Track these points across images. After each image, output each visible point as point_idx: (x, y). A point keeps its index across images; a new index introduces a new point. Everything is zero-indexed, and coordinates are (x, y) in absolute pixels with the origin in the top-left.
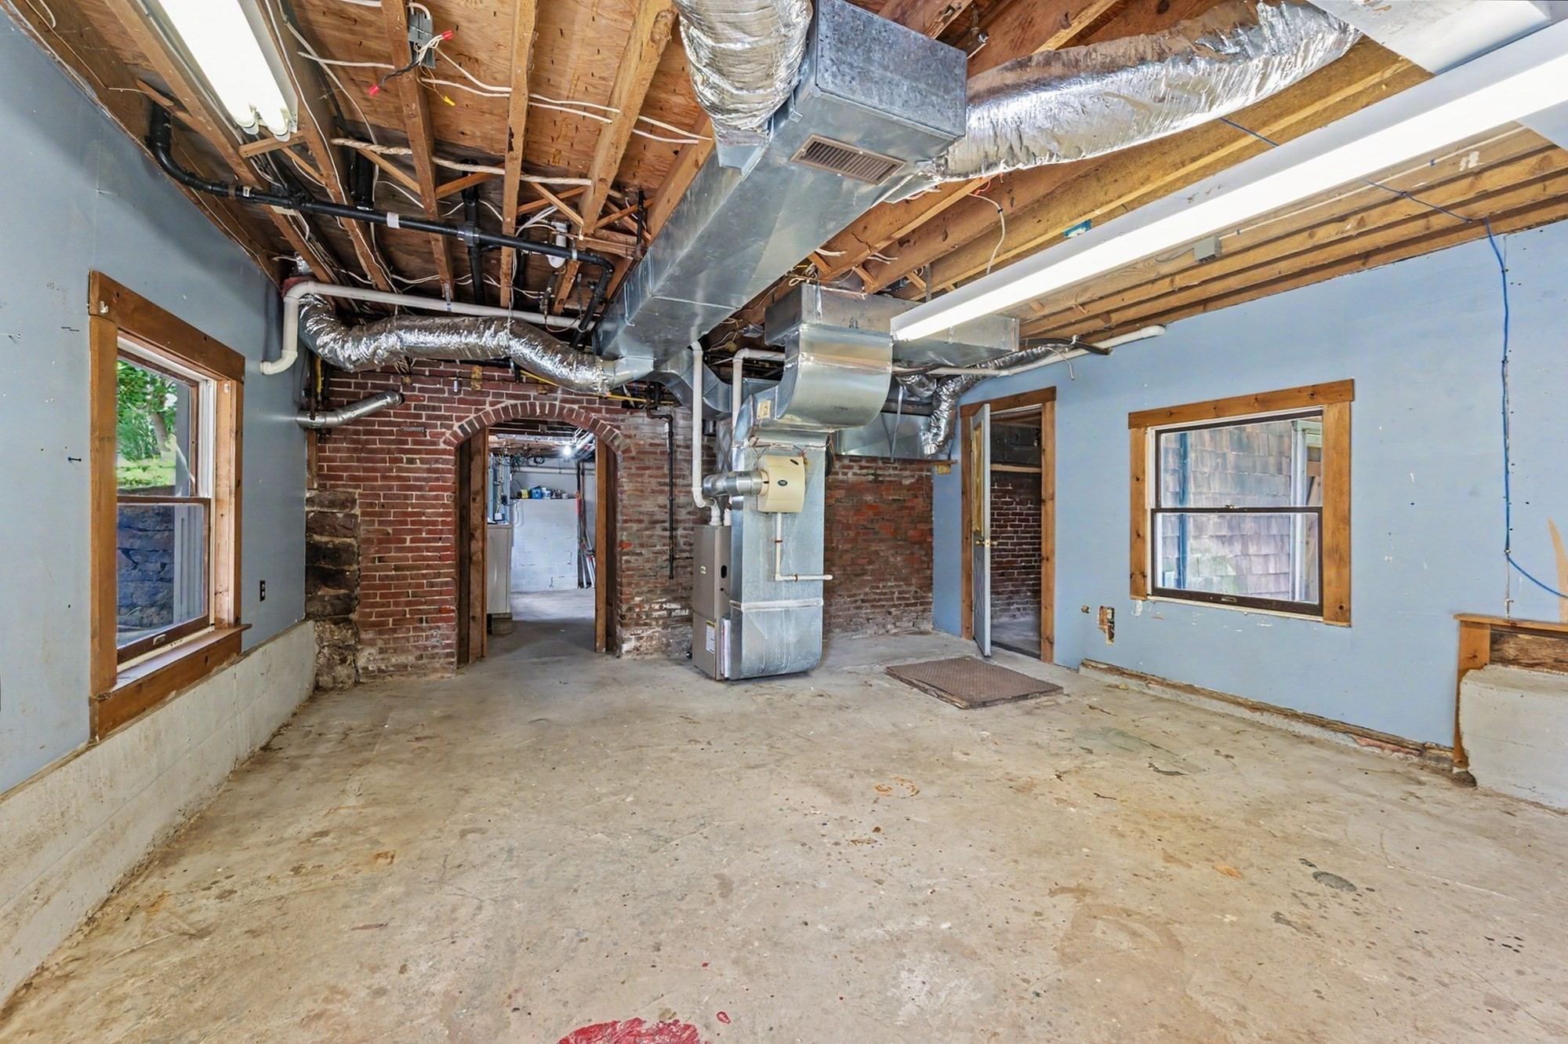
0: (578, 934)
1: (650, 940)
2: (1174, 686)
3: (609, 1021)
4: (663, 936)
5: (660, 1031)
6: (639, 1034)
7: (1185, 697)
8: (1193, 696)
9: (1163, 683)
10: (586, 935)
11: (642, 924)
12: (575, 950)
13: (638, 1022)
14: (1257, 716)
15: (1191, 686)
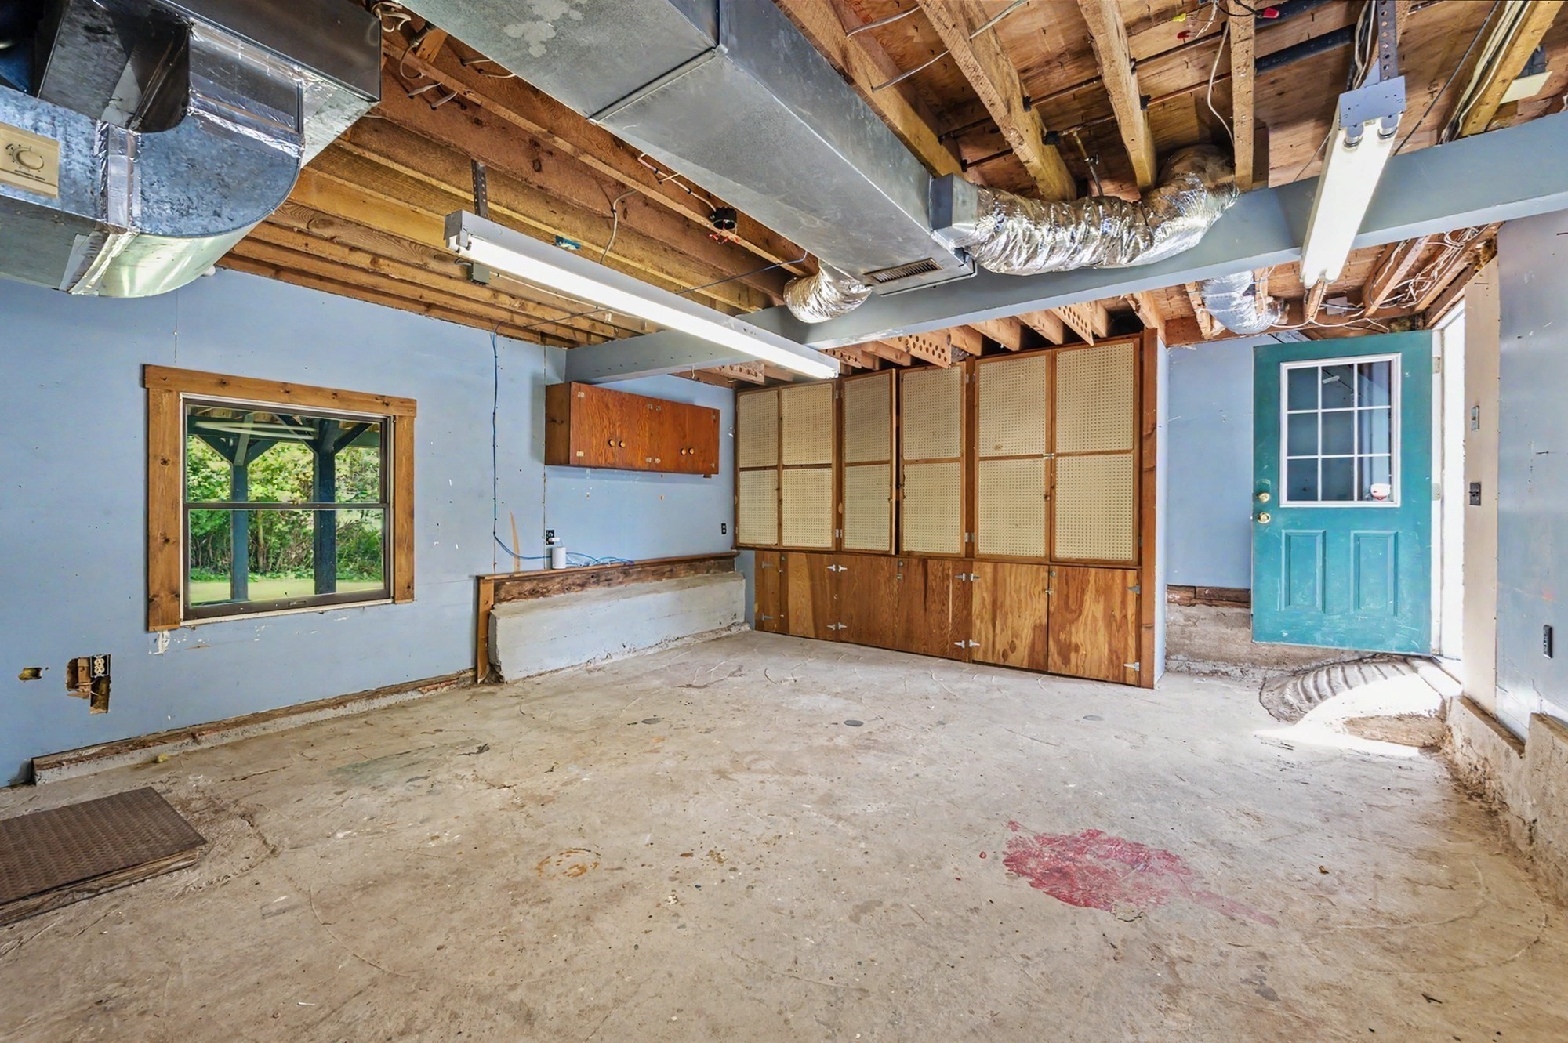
0: (1027, 965)
1: (975, 918)
2: (238, 723)
3: (1050, 897)
4: (962, 913)
5: (1024, 874)
6: (1037, 879)
7: (256, 730)
8: (267, 724)
9: (217, 727)
10: (1020, 960)
11: (966, 932)
12: (1039, 955)
13: (1032, 885)
14: (341, 711)
15: (256, 715)
